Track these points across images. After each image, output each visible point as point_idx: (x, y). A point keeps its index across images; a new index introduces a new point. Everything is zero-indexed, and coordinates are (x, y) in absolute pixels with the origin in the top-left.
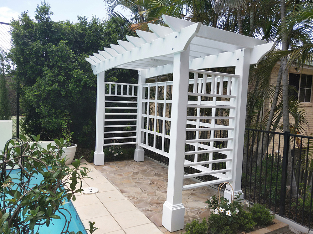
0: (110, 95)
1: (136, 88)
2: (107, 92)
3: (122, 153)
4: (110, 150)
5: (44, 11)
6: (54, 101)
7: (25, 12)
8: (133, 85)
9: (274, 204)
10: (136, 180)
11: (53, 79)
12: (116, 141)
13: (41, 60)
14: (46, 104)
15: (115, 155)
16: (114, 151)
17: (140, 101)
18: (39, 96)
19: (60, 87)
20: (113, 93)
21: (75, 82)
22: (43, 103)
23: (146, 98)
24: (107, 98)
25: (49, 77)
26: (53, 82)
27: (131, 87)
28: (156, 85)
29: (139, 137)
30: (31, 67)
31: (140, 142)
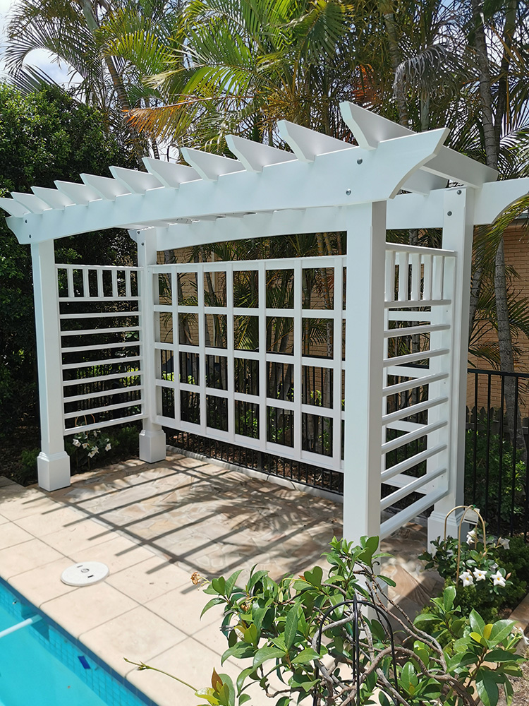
0: (72, 298)
1: (135, 277)
2: (63, 293)
3: (108, 447)
4: (76, 442)
8: (128, 269)
9: (509, 524)
10: (184, 517)
12: (90, 419)
15: (91, 455)
16: (87, 444)
17: (148, 309)
24: (64, 308)
28: (198, 269)
29: (150, 401)
31: (154, 413)
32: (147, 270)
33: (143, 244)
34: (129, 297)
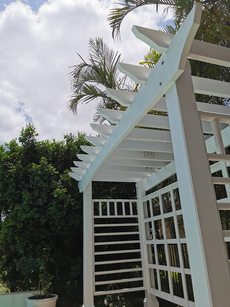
0: (101, 216)
1: (134, 205)
2: (96, 212)
4: (106, 302)
5: (29, 133)
6: (34, 233)
7: (13, 139)
8: (130, 201)
11: (31, 203)
12: (115, 287)
13: (21, 184)
14: (23, 238)
16: (112, 304)
17: (142, 221)
18: (14, 227)
19: (40, 214)
20: (105, 213)
21: (57, 205)
22: (19, 236)
23: (149, 216)
24: (96, 221)
25: (27, 201)
26: (31, 207)
27: (127, 204)
28: (158, 194)
29: (147, 278)
30: (10, 193)
31: (150, 287)
32: (141, 200)
33: (138, 188)
34: (132, 216)
